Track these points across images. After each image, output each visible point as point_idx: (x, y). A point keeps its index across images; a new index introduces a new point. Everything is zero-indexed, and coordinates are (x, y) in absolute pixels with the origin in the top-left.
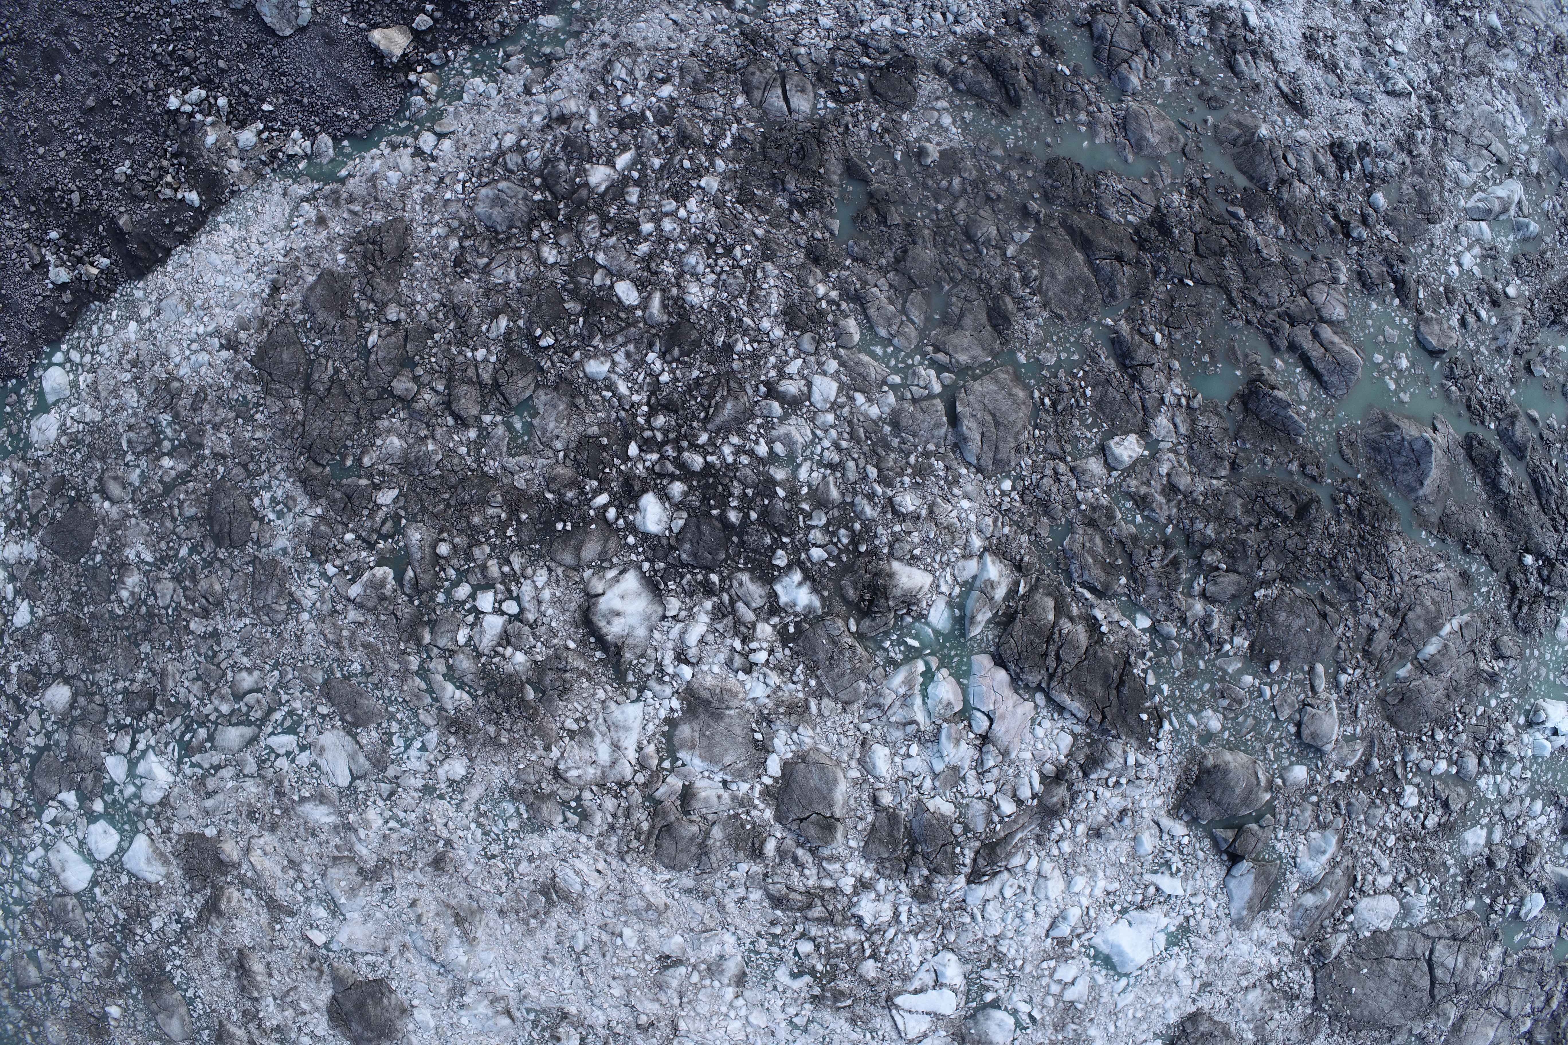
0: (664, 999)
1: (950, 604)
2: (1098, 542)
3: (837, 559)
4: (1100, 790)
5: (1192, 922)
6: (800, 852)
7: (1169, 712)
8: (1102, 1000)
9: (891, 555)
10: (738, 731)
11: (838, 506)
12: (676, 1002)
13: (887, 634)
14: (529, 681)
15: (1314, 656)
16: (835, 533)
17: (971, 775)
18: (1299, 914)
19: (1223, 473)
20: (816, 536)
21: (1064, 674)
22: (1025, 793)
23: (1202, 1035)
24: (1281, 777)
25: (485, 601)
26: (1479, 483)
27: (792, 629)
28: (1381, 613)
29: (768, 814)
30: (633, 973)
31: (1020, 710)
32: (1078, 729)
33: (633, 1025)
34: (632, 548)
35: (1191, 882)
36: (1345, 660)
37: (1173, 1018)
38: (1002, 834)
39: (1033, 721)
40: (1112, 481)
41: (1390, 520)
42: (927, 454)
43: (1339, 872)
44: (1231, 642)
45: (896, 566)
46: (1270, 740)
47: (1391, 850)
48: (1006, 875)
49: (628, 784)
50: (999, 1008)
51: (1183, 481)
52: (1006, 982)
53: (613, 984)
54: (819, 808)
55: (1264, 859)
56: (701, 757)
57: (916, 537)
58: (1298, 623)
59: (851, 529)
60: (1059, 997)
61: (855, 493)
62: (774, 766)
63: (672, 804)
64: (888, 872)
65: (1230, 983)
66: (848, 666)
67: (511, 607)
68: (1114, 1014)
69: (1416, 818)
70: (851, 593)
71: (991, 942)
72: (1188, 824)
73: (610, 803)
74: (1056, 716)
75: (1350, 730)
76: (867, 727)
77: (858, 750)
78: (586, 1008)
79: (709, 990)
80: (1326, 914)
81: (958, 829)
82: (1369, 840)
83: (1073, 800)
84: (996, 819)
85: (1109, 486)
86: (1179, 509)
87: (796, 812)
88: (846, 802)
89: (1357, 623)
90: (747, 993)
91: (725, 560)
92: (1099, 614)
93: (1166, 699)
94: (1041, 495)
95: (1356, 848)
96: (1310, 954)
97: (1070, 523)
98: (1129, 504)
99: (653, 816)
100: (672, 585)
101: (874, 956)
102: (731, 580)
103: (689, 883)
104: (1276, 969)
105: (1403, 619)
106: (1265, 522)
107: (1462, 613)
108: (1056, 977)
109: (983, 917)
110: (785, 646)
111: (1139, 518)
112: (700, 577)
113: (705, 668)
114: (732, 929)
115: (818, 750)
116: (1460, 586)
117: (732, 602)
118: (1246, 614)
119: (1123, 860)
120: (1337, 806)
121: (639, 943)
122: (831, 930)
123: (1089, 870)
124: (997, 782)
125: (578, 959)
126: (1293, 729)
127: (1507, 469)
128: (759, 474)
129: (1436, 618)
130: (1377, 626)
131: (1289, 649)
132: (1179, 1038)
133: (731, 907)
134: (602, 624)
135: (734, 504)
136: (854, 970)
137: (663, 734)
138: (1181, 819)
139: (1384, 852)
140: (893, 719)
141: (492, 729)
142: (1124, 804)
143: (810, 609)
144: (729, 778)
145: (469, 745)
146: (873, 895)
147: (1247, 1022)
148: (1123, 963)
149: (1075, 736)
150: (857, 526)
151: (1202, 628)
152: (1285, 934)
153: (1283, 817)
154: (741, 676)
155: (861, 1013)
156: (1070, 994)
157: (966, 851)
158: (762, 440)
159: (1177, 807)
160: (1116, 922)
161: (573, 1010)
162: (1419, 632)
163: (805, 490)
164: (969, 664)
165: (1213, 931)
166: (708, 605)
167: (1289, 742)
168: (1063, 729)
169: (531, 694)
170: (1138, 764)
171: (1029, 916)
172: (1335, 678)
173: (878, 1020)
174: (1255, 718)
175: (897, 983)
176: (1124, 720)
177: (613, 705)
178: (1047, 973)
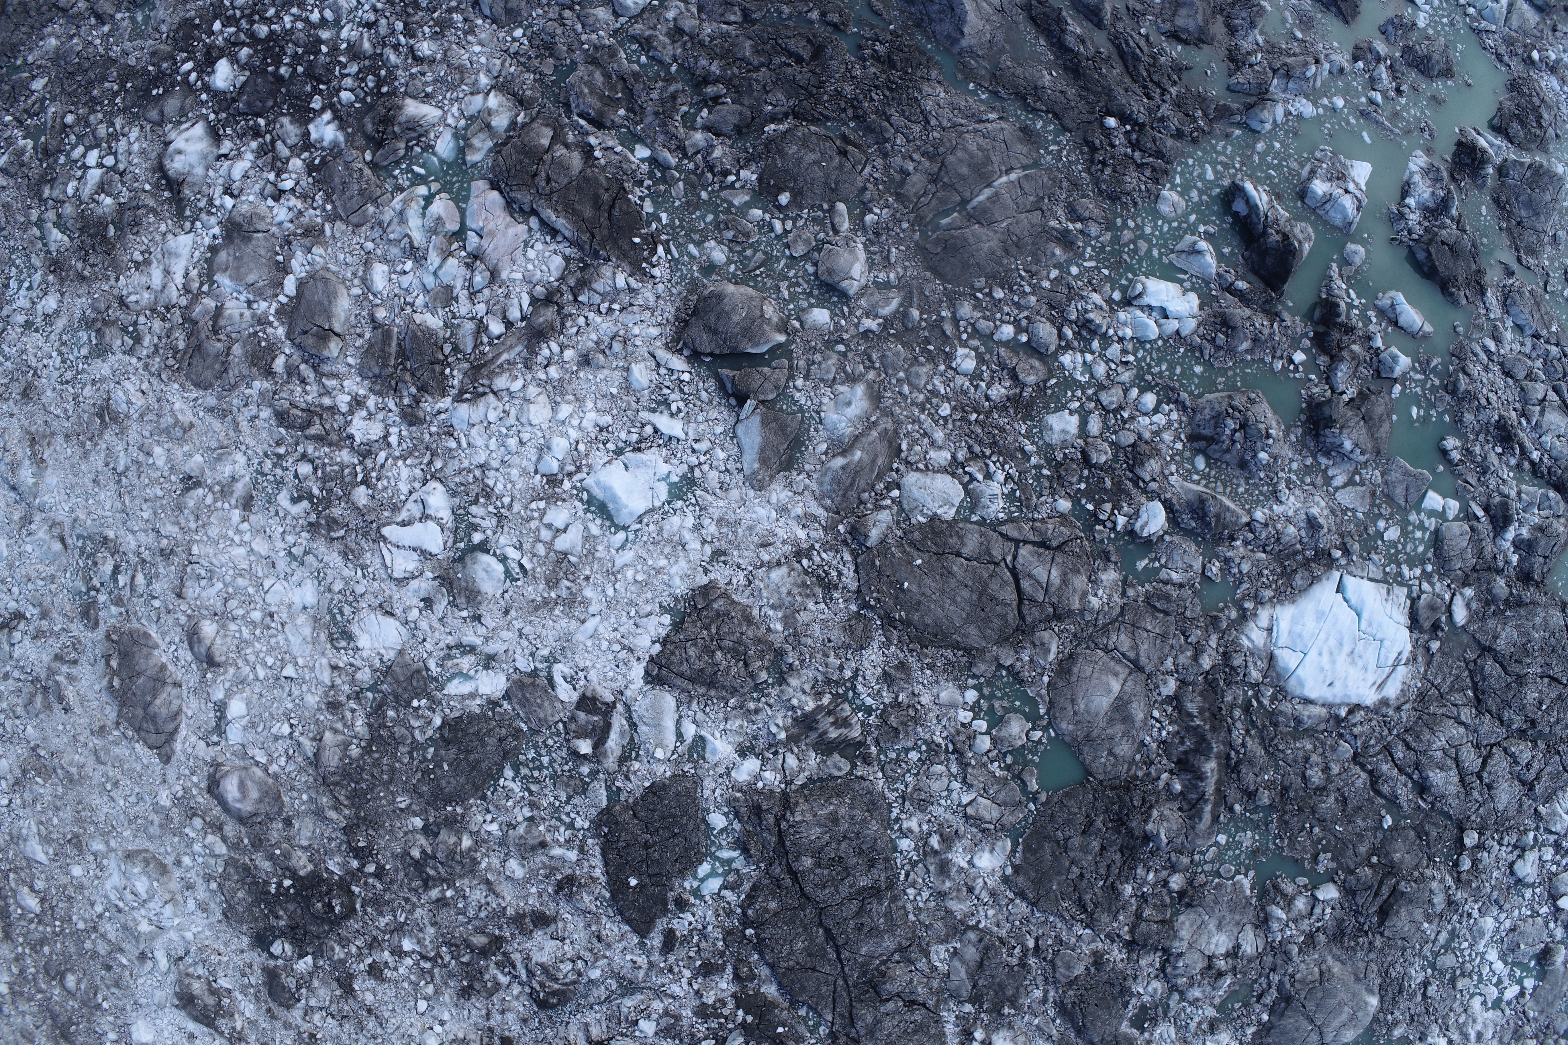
0: (183, 523)
1: (456, 136)
2: (598, 76)
3: (363, 101)
4: (591, 315)
5: (697, 473)
6: (303, 367)
7: (668, 241)
8: (598, 555)
9: (406, 94)
10: (262, 252)
11: (369, 58)
12: (193, 525)
13: (397, 163)
14: (113, 222)
15: (833, 193)
16: (363, 80)
17: (463, 295)
18: (827, 479)
19: (733, 18)
20: (348, 82)
21: (552, 192)
22: (514, 314)
23: (718, 615)
24: (798, 319)
25: (93, 157)
26: (1043, 43)
27: (317, 162)
28: (916, 156)
29: (281, 331)
30: (160, 493)
31: (511, 231)
32: (568, 251)
33: (157, 551)
34: (204, 103)
35: (693, 425)
36: (871, 201)
37: (681, 588)
38: (490, 355)
39: (526, 243)
40: (618, 25)
41: (928, 68)
42: (450, 11)
43: (874, 434)
44: (738, 175)
45: (409, 101)
46: (783, 277)
47: (945, 419)
48: (491, 397)
49: (174, 306)
50: (487, 551)
51: (689, 24)
52: (494, 521)
53: (145, 507)
54: (319, 321)
55: (781, 409)
56: (230, 277)
57: (429, 77)
58: (810, 157)
59: (377, 76)
60: (550, 545)
61: (384, 45)
62: (290, 285)
63: (205, 324)
64: (378, 388)
65: (749, 555)
66: (356, 187)
67: (109, 161)
68: (613, 574)
69: (976, 387)
70: (369, 127)
71: (478, 473)
72: (689, 360)
73: (157, 325)
74: (548, 238)
75: (882, 276)
76: (370, 245)
77: (361, 269)
78: (122, 532)
79: (220, 512)
80: (862, 483)
81: (447, 348)
82: (914, 403)
83: (563, 325)
84: (485, 340)
85: (616, 31)
86: (685, 50)
87: (301, 325)
88: (347, 320)
89: (887, 167)
90: (252, 518)
91: (272, 107)
92: (592, 140)
93: (664, 227)
94: (547, 38)
95: (898, 411)
96: (846, 532)
97: (574, 63)
98: (634, 47)
99: (190, 336)
100: (229, 131)
101: (365, 482)
102: (274, 122)
103: (211, 401)
104: (805, 546)
105: (943, 163)
106: (777, 61)
107: (1024, 168)
108: (546, 520)
109: (469, 444)
110: (310, 175)
111: (643, 59)
112: (251, 123)
113: (243, 198)
114: (243, 448)
115: (328, 269)
116: (1020, 141)
117: (273, 141)
118: (754, 147)
119: (614, 391)
120: (870, 359)
121: (166, 463)
122: (327, 450)
123: (578, 400)
124: (487, 303)
125: (120, 481)
126: (810, 269)
127: (1075, 27)
128: (310, 35)
129: (984, 165)
130: (911, 168)
131: (801, 182)
132: (690, 615)
133: (244, 425)
134: (167, 163)
135: (286, 61)
136: (347, 496)
137: (207, 260)
138: (680, 352)
139: (936, 422)
140: (392, 236)
141: (80, 265)
142: (615, 329)
143: (335, 144)
144: (251, 297)
145: (62, 281)
146: (364, 413)
147: (773, 607)
148: (618, 510)
149: (567, 259)
150: (383, 72)
151: (704, 158)
152: (813, 503)
153: (802, 363)
154: (270, 202)
155: (353, 546)
156: (562, 543)
157: (455, 372)
158: (316, 10)
159: (676, 339)
160: (609, 462)
161: (111, 534)
162: (963, 178)
163: (344, 46)
164: (468, 189)
165: (724, 487)
166: (254, 144)
167: (808, 282)
168: (555, 252)
169: (112, 231)
170: (631, 290)
171: (512, 442)
172: (862, 220)
173: (368, 555)
174: (765, 253)
175: (386, 514)
176: (616, 243)
177: (170, 236)
178: (536, 515)
